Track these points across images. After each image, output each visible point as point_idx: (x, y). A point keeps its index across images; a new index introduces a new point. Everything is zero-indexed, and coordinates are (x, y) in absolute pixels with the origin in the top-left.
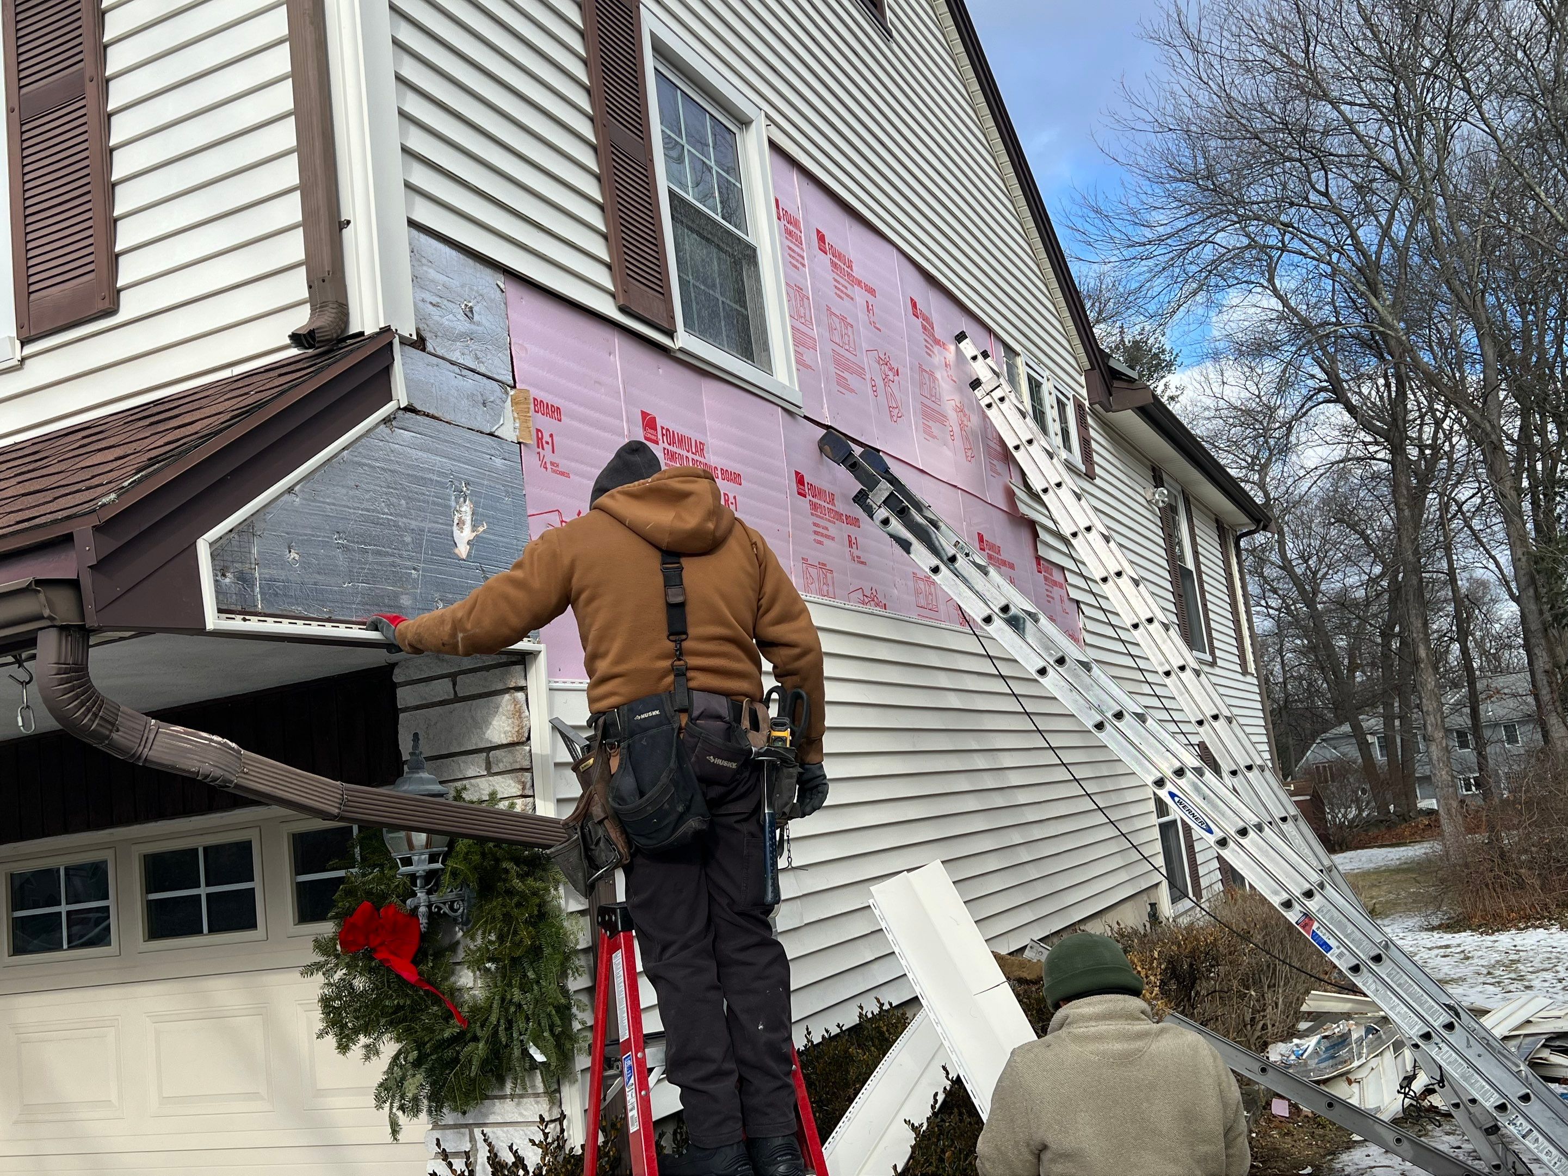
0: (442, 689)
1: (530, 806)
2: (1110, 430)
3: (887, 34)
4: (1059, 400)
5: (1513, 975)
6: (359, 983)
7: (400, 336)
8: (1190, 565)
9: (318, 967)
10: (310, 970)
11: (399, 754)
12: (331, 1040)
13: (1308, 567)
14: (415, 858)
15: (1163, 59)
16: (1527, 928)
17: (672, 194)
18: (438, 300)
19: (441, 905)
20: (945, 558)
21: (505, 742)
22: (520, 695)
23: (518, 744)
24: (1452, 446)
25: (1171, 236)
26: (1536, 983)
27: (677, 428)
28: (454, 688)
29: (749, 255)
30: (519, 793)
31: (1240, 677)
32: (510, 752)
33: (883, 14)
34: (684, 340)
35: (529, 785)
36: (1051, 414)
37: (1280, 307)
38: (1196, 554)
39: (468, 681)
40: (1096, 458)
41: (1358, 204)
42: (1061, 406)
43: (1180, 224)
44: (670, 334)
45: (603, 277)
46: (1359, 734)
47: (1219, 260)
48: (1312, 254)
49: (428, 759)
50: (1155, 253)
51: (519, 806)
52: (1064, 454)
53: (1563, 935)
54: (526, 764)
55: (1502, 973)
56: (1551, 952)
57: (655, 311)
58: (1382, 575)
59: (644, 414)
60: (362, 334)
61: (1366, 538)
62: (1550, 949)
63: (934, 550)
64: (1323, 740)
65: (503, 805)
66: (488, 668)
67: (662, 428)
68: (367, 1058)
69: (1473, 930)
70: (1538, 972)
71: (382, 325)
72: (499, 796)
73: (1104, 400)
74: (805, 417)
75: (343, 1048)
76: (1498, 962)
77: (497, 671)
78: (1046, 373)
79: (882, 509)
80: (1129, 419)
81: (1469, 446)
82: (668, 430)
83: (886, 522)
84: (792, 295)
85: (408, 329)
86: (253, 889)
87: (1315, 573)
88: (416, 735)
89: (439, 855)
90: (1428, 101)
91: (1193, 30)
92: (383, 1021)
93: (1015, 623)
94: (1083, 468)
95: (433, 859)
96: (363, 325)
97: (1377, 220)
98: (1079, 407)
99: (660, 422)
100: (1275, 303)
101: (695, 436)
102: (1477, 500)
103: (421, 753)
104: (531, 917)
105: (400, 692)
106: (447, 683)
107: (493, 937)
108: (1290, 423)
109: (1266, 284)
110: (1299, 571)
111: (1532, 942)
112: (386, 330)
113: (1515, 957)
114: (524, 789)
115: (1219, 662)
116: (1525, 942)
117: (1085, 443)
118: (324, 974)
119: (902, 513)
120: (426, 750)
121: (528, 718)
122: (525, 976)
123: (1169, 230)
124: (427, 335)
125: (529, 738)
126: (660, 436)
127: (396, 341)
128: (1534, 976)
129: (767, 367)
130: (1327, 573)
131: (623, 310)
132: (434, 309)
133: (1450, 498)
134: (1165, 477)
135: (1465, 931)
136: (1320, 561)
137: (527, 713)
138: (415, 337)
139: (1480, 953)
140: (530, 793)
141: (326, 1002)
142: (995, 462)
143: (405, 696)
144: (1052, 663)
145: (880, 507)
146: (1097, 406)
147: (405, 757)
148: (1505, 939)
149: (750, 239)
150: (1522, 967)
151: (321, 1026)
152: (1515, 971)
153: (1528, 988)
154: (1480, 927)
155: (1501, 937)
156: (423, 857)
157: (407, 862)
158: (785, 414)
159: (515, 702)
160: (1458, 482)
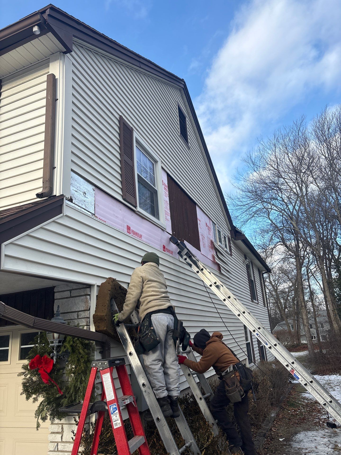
0: (67, 294)
1: (89, 328)
2: (235, 244)
3: (189, 148)
4: (224, 236)
5: (330, 387)
6: (34, 379)
7: (66, 197)
8: (253, 279)
9: (23, 373)
10: (20, 374)
11: (53, 311)
12: (24, 396)
13: (275, 283)
14: (55, 341)
15: (247, 165)
16: (331, 374)
17: (138, 175)
18: (77, 190)
19: (61, 356)
20: (200, 269)
21: (83, 310)
22: (88, 297)
23: (87, 310)
24: (309, 256)
25: (247, 204)
26: (336, 389)
27: (135, 230)
28: (70, 294)
29: (156, 192)
30: (86, 324)
31: (264, 308)
32: (84, 312)
33: (188, 144)
34: (139, 209)
35: (89, 322)
36: (223, 239)
37: (271, 222)
38: (254, 277)
39: (74, 292)
40: (232, 251)
41: (288, 201)
42: (225, 238)
43: (248, 202)
44: (136, 207)
45: (120, 191)
46: (288, 324)
47: (257, 211)
48: (279, 211)
49: (62, 313)
50: (243, 208)
51: (85, 328)
52: (225, 249)
53: (339, 377)
54: (88, 316)
55: (327, 386)
56: (338, 381)
57: (133, 202)
58: (292, 286)
59: (127, 226)
60: (56, 195)
61: (288, 277)
62: (338, 380)
63: (198, 267)
64: (279, 325)
65: (81, 327)
66: (80, 289)
67: (132, 230)
68: (34, 402)
69: (318, 375)
70: (336, 386)
71: (61, 194)
72: (80, 325)
73: (234, 237)
74: (167, 232)
75: (28, 398)
76: (326, 383)
77: (83, 289)
78: (221, 229)
79: (185, 256)
80: (240, 242)
81: (313, 257)
82: (133, 231)
83: (186, 259)
84: (165, 203)
85: (68, 196)
86: (8, 349)
87: (277, 285)
88: (58, 306)
89: (61, 341)
90: (304, 179)
91: (254, 161)
92: (40, 390)
93: (218, 287)
94: (230, 253)
95: (60, 342)
96: (56, 193)
97: (292, 204)
98: (229, 238)
99: (131, 228)
100: (270, 222)
101: (140, 233)
102: (315, 269)
103: (59, 311)
104: (85, 361)
105: (56, 294)
106: (69, 292)
107: (74, 367)
108: (273, 248)
109: (267, 217)
110: (273, 284)
111: (333, 378)
112: (62, 195)
113: (330, 382)
114: (87, 323)
115: (259, 303)
116: (331, 378)
117: (230, 247)
118: (24, 376)
119: (190, 257)
120: (61, 311)
121: (90, 303)
122: (82, 378)
123: (246, 203)
124: (73, 198)
125: (90, 309)
126: (131, 232)
127: (65, 198)
128: (335, 387)
129: (158, 218)
130: (279, 285)
131: (124, 199)
132: (76, 192)
133: (309, 268)
134: (247, 257)
135: (316, 375)
136: (278, 282)
137: (90, 302)
138: (70, 198)
139: (321, 381)
140: (89, 324)
141: (24, 385)
142: (210, 249)
143: (57, 296)
144: (227, 298)
145: (184, 255)
146: (233, 239)
147: (55, 312)
148: (326, 377)
149: (156, 188)
150: (332, 385)
151: (22, 391)
152: (330, 386)
153: (334, 390)
154: (320, 374)
155: (325, 377)
156: (57, 341)
157: (52, 342)
158: (162, 231)
159: (87, 298)
160: (311, 265)
